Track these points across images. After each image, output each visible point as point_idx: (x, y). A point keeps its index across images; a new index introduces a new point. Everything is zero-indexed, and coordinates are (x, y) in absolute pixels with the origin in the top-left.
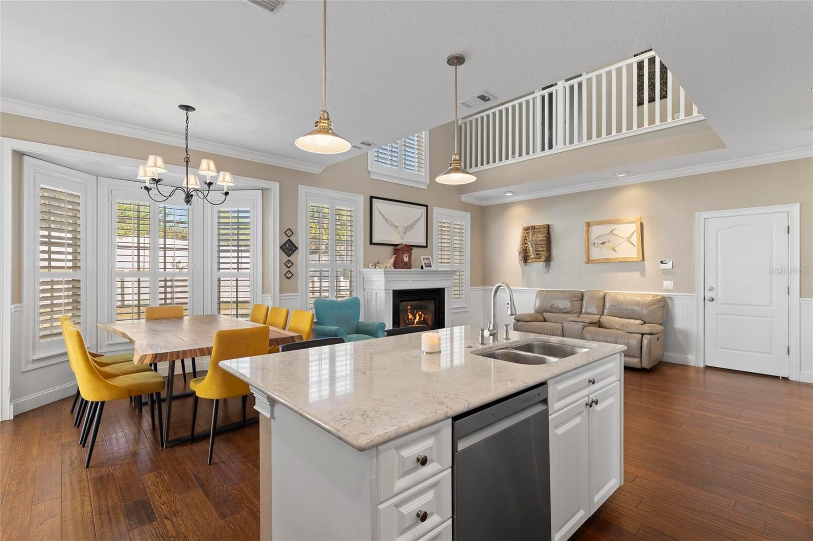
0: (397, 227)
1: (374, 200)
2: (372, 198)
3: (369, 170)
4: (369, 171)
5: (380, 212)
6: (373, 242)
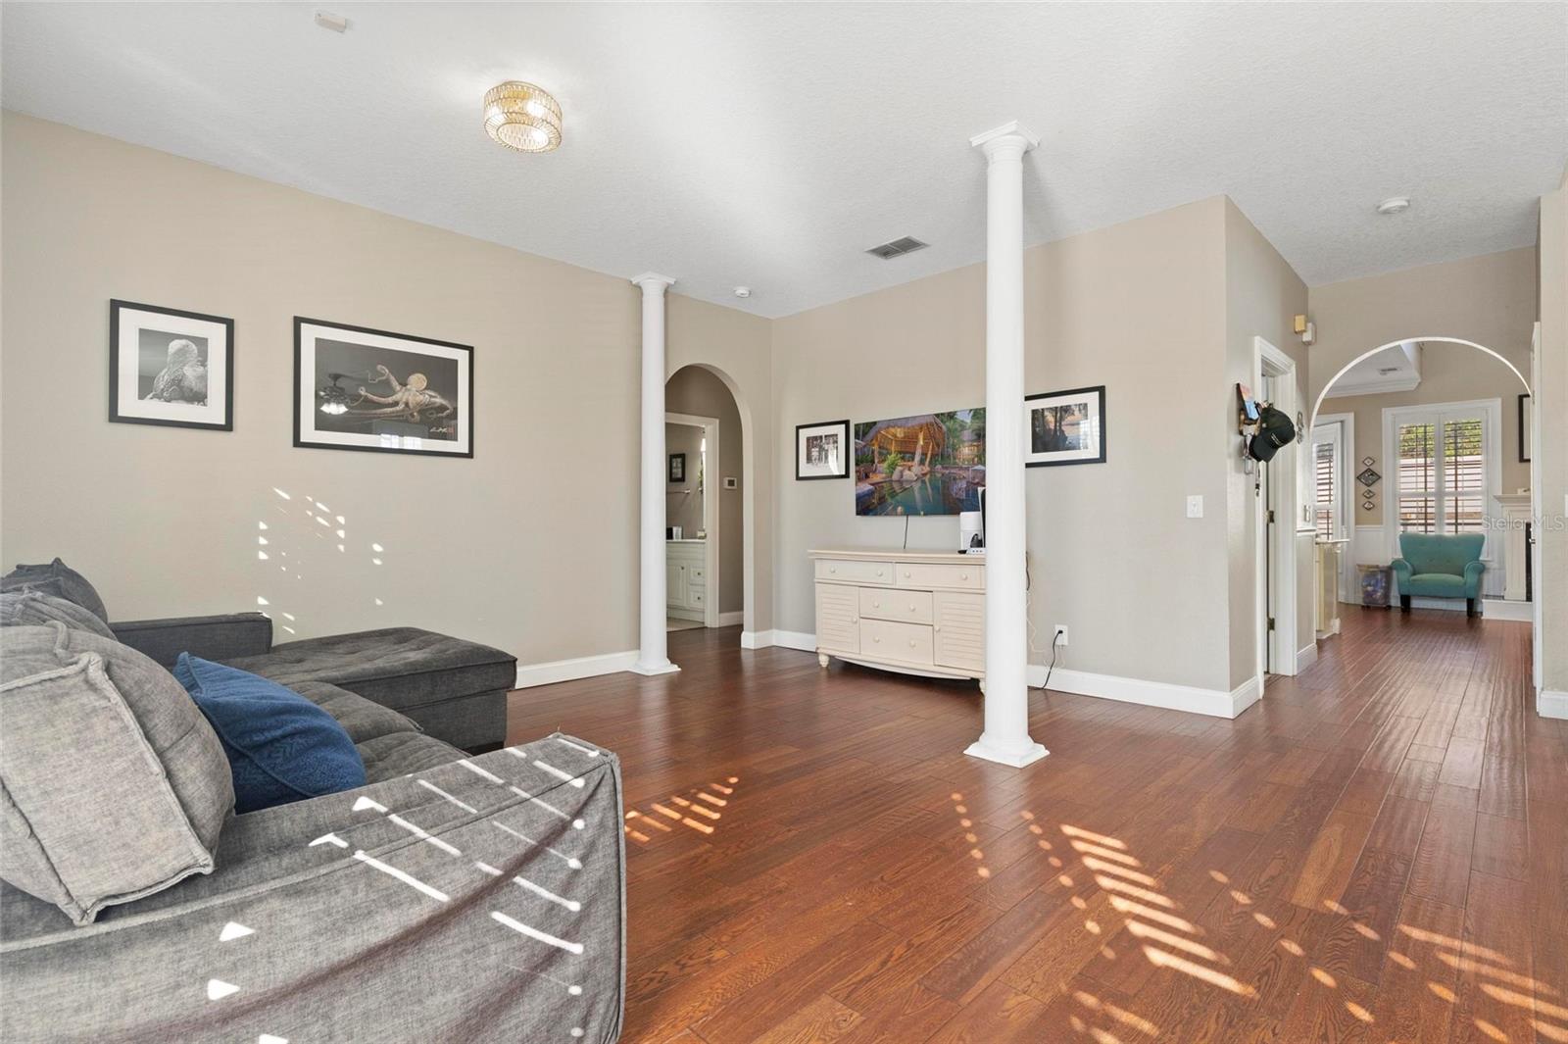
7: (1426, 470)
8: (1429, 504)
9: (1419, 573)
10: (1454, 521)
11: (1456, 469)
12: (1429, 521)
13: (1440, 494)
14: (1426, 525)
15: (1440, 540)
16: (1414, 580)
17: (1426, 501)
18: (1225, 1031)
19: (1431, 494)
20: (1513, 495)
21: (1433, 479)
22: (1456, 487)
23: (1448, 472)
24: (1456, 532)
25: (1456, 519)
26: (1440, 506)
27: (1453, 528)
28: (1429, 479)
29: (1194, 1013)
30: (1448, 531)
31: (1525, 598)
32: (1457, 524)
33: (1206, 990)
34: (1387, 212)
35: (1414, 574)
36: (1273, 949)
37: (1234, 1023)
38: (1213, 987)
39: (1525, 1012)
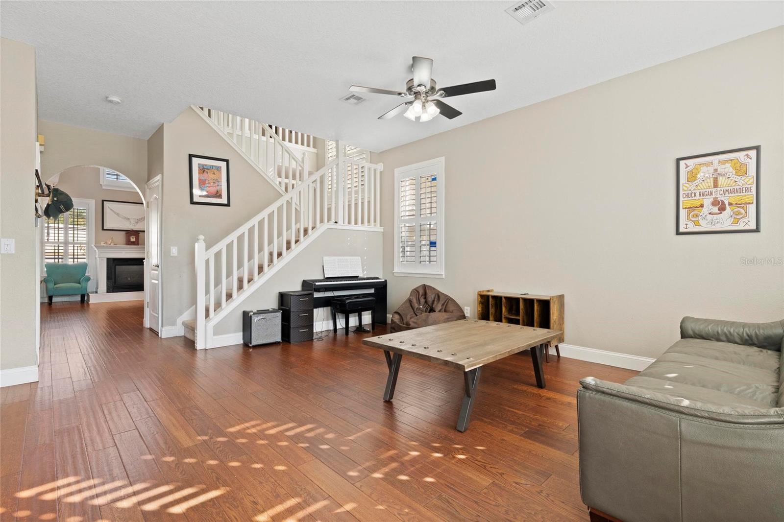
0: (129, 219)
1: (105, 202)
2: (103, 201)
3: (101, 183)
4: (101, 185)
5: (111, 210)
6: (105, 228)
7: (58, 230)
8: (60, 248)
9: (57, 284)
10: (72, 257)
11: (74, 231)
12: (60, 257)
13: (66, 243)
14: (58, 258)
15: (66, 266)
16: (57, 288)
17: (58, 246)
18: (238, 510)
19: (61, 243)
20: (99, 245)
21: (62, 235)
22: (74, 240)
23: (70, 232)
24: (74, 262)
25: (74, 256)
26: (66, 249)
27: (72, 260)
28: (60, 235)
29: (221, 515)
30: (70, 262)
31: (106, 292)
32: (74, 258)
33: (211, 503)
34: (111, 102)
35: (55, 285)
36: (206, 469)
37: (236, 505)
38: (211, 500)
39: (282, 432)
